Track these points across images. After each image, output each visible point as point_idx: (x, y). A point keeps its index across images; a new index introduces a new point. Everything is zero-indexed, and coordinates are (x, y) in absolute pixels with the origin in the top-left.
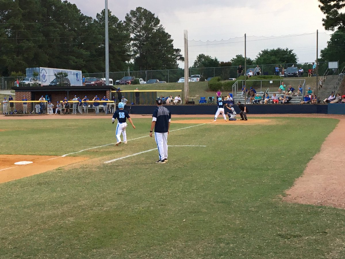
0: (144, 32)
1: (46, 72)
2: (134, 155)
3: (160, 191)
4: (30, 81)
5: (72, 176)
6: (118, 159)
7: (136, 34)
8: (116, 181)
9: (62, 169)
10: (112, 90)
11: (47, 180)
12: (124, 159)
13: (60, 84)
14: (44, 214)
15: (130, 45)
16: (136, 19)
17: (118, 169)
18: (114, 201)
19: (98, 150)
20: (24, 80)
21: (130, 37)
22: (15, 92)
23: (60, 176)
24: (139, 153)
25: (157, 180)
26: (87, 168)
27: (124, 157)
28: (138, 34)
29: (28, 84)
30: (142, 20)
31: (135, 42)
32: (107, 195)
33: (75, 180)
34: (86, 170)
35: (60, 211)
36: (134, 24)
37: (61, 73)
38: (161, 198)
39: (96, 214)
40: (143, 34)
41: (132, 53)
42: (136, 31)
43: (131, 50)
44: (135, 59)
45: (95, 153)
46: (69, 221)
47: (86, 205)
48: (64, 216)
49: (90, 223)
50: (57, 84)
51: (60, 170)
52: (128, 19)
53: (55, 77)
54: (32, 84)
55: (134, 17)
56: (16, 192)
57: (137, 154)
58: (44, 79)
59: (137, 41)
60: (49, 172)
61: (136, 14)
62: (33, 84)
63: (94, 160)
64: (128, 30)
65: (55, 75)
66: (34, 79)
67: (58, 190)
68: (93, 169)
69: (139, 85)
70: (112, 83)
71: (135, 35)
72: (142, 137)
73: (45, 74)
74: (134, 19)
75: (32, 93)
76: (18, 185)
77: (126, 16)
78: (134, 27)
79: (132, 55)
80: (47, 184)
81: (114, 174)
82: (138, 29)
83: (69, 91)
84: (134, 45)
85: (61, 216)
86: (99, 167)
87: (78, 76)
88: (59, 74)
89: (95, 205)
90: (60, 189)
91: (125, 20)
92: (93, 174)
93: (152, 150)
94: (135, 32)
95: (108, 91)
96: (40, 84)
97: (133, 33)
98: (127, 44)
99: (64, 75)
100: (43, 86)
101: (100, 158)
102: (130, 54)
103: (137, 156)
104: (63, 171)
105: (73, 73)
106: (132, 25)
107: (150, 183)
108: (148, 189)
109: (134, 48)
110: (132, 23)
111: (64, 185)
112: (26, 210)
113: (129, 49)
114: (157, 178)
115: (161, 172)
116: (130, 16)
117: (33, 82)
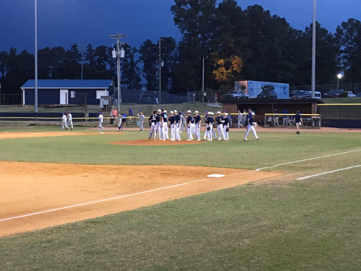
0: (355, 44)
1: (254, 85)
2: (331, 172)
3: (351, 215)
4: (238, 94)
5: (260, 193)
6: (313, 176)
7: (347, 46)
8: (305, 201)
9: (251, 184)
10: (317, 104)
11: (233, 195)
12: (319, 175)
13: (267, 97)
14: (221, 233)
15: (340, 58)
16: (347, 30)
17: (310, 187)
18: (298, 224)
19: (294, 165)
20: (232, 93)
21: (341, 49)
22: (222, 104)
23: (248, 191)
24: (336, 171)
25: (351, 202)
26: (278, 184)
27: (320, 174)
28: (349, 46)
29: (236, 97)
30: (354, 32)
31: (345, 54)
32: (291, 216)
33: (262, 197)
34: (275, 186)
35: (238, 231)
36: (345, 36)
37: (268, 86)
38: (351, 223)
39: (275, 237)
40: (355, 46)
41: (343, 65)
42: (347, 43)
43: (341, 62)
44: (345, 72)
45: (290, 168)
46: (244, 243)
47: (267, 226)
48: (240, 236)
49: (265, 247)
50: (264, 97)
51: (249, 185)
52: (339, 31)
53: (262, 90)
54: (239, 97)
55: (345, 28)
56: (200, 207)
57: (334, 171)
58: (252, 92)
59: (348, 54)
60: (237, 187)
61: (348, 25)
62: (241, 96)
63: (286, 176)
64: (338, 42)
65: (262, 88)
66: (241, 92)
67: (242, 207)
68: (285, 186)
69: (347, 98)
70: (320, 96)
71: (346, 48)
72: (344, 153)
73: (253, 87)
74: (345, 31)
75: (238, 105)
76: (204, 199)
77: (337, 28)
78: (345, 39)
79: (342, 68)
80: (233, 199)
81: (305, 193)
82: (349, 41)
83: (274, 104)
84: (345, 57)
85: (237, 237)
86: (290, 184)
87: (285, 89)
88: (266, 87)
89: (276, 227)
90: (244, 206)
91: (336, 32)
92: (282, 191)
93: (352, 167)
94: (346, 45)
95: (314, 104)
96: (247, 97)
97: (344, 45)
98: (337, 56)
99: (270, 88)
100: (250, 99)
101: (293, 174)
102: (340, 67)
103: (334, 173)
104: (252, 186)
105: (281, 86)
106: (343, 37)
107: (342, 205)
108: (338, 211)
109: (345, 60)
110: (343, 35)
111: (249, 201)
112: (204, 227)
113: (339, 61)
114: (351, 199)
115: (357, 193)
116: (341, 28)
117: (240, 95)
